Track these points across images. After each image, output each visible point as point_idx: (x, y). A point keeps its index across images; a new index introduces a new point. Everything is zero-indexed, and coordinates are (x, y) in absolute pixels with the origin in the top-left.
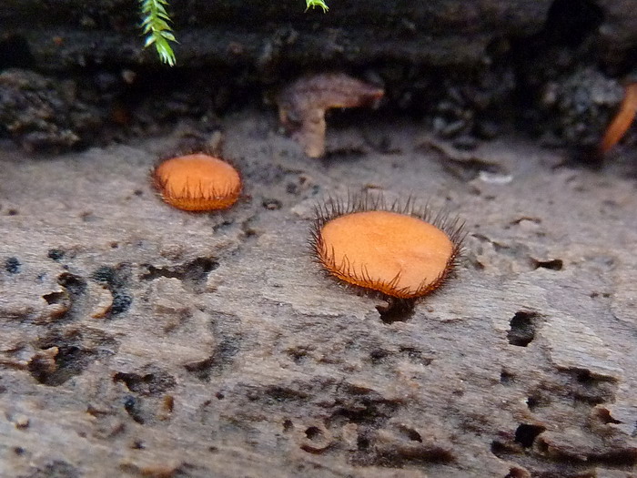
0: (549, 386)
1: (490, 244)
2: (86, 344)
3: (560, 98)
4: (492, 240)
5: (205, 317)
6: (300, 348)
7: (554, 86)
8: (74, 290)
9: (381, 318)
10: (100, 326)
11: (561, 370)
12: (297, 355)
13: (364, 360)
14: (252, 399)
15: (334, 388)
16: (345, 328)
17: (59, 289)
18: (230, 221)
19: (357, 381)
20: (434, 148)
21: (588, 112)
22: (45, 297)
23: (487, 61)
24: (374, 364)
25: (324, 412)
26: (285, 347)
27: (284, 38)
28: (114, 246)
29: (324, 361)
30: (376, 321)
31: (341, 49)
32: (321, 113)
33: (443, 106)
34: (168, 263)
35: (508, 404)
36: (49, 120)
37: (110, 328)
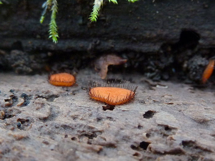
0: (154, 129)
1: (152, 100)
2: (13, 113)
3: (188, 65)
4: (153, 99)
5: (49, 107)
6: (75, 115)
7: (186, 62)
8: (15, 100)
9: (103, 109)
10: (18, 108)
11: (159, 125)
12: (74, 118)
13: (94, 119)
14: (57, 128)
15: (83, 127)
16: (90, 110)
17: (9, 98)
18: (69, 90)
19: (91, 125)
20: (146, 82)
21: (196, 68)
22: (5, 100)
23: (162, 52)
24: (98, 121)
25: (79, 133)
26: (71, 115)
27: (95, 42)
28: (30, 91)
29: (82, 119)
30: (101, 110)
31: (113, 46)
32: (107, 66)
33: (149, 67)
34: (44, 95)
35: (139, 134)
36: (24, 64)
37: (21, 109)
